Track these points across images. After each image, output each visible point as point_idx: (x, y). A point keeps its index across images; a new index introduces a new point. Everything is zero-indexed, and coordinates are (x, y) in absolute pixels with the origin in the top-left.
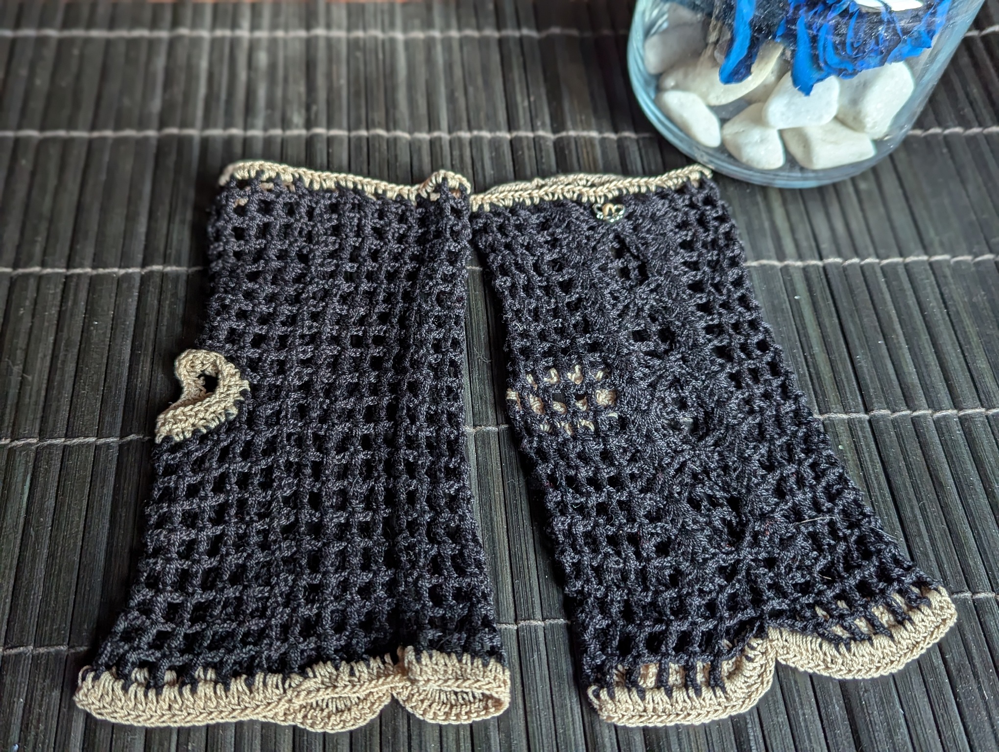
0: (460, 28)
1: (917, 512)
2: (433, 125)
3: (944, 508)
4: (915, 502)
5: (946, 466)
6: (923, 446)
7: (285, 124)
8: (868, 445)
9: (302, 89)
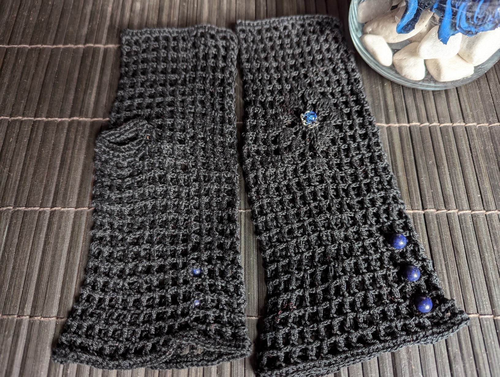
1: (444, 267)
3: (458, 266)
4: (443, 262)
5: (462, 242)
6: (451, 230)
8: (421, 228)
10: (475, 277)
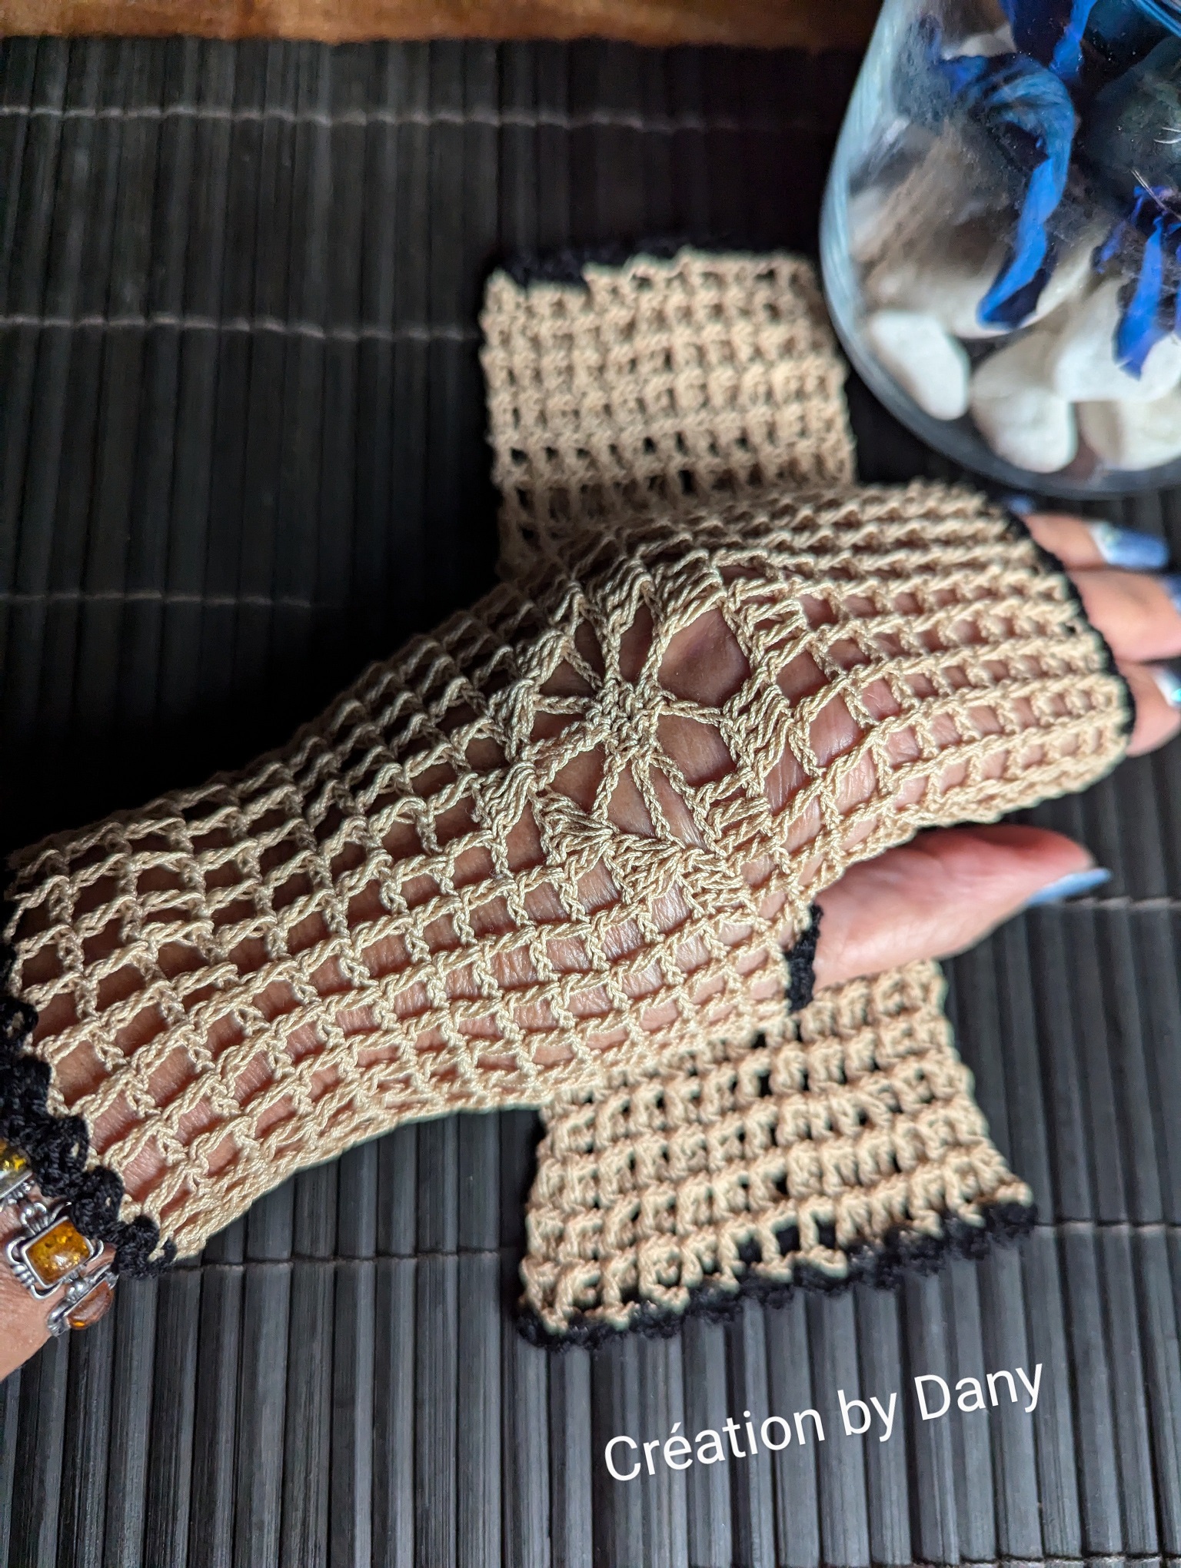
0: (431, 108)
2: (364, 313)
7: (110, 304)
9: (143, 230)
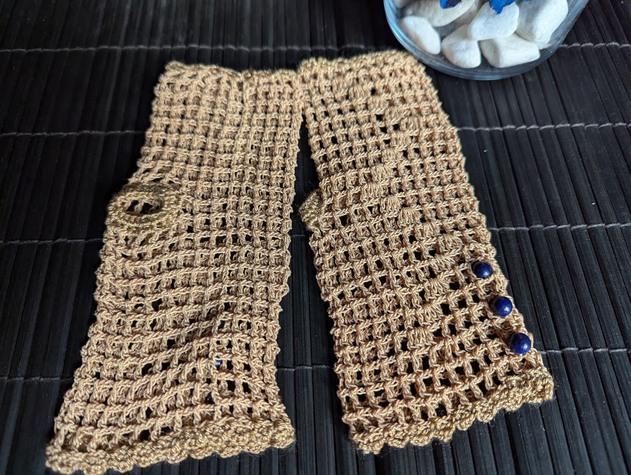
1: (559, 293)
2: (264, 43)
3: (577, 290)
4: (558, 287)
5: (579, 262)
6: (564, 248)
7: (173, 42)
8: (528, 248)
9: (186, 20)
10: (599, 304)
